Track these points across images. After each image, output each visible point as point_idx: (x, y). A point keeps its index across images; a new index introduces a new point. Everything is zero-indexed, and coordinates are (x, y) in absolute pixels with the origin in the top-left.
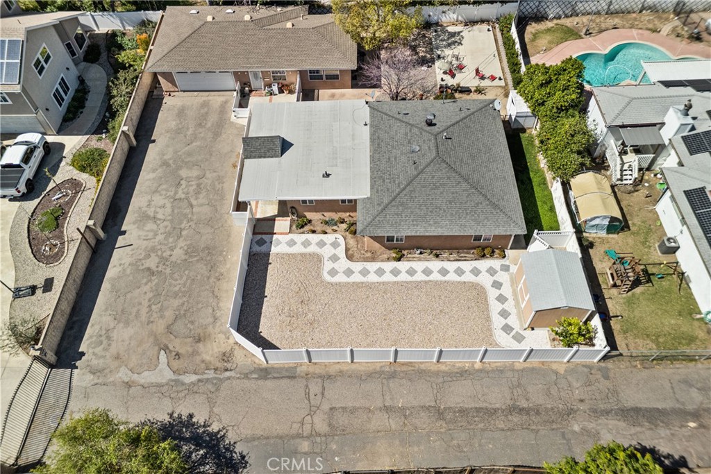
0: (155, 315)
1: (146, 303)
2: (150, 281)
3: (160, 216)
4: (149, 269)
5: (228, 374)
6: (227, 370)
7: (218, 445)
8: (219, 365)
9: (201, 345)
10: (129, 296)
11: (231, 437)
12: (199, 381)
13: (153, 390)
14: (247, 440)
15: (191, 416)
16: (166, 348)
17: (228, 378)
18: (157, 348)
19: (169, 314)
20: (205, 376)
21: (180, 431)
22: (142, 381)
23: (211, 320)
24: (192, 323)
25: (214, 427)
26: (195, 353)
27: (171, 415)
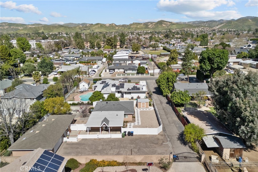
0: (153, 147)
1: (149, 149)
2: (142, 149)
3: (118, 151)
4: (138, 150)
5: (166, 135)
6: (165, 135)
7: (182, 134)
8: (164, 136)
9: (160, 139)
10: (147, 152)
11: (179, 133)
12: (169, 138)
13: (173, 144)
14: (179, 131)
15: (177, 138)
16: (162, 144)
17: (167, 135)
18: (162, 145)
19: (152, 145)
20: (167, 137)
21: (181, 139)
22: (171, 146)
23: (153, 138)
24: (154, 141)
25: (178, 135)
26: (162, 139)
27: (178, 141)
